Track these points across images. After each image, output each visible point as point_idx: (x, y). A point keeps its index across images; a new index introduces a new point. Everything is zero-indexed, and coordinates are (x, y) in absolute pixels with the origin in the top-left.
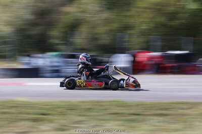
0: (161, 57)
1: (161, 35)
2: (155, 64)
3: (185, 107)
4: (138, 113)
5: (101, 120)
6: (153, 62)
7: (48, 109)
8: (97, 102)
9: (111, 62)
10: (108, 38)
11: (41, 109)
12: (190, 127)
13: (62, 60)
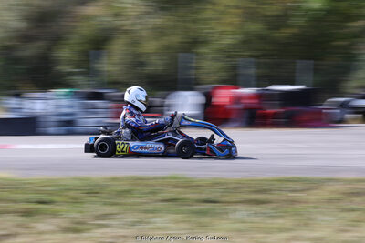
2: (245, 109)
4: (213, 199)
5: (147, 212)
8: (140, 179)
9: (169, 106)
11: (37, 192)
12: (306, 225)
13: (77, 102)
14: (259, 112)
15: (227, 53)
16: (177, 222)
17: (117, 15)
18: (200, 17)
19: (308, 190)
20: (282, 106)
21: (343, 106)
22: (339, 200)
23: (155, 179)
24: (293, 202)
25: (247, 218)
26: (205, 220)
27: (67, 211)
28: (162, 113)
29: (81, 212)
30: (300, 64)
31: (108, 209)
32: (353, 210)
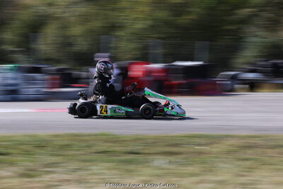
2: (155, 81)
3: (203, 141)
4: (135, 151)
5: (84, 161)
8: (77, 136)
10: (85, 43)
12: (211, 171)
13: (20, 75)
14: (167, 83)
15: (139, 36)
16: (109, 169)
17: (50, 5)
18: (117, 6)
19: (211, 144)
20: (185, 78)
21: (234, 78)
22: (235, 151)
23: (89, 135)
24: (200, 153)
25: (164, 166)
26: (132, 167)
27: (21, 161)
28: (88, 84)
29: (32, 161)
30: (198, 44)
31: (54, 159)
32: (247, 160)
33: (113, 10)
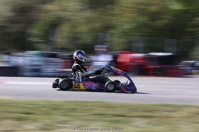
0: (144, 58)
1: (143, 36)
2: (137, 66)
3: (170, 109)
6: (135, 64)
7: (32, 109)
8: (81, 102)
10: (89, 38)
11: (25, 108)
13: (42, 59)
19: (175, 111)
21: (192, 65)
30: (167, 41)
33: (108, 15)
